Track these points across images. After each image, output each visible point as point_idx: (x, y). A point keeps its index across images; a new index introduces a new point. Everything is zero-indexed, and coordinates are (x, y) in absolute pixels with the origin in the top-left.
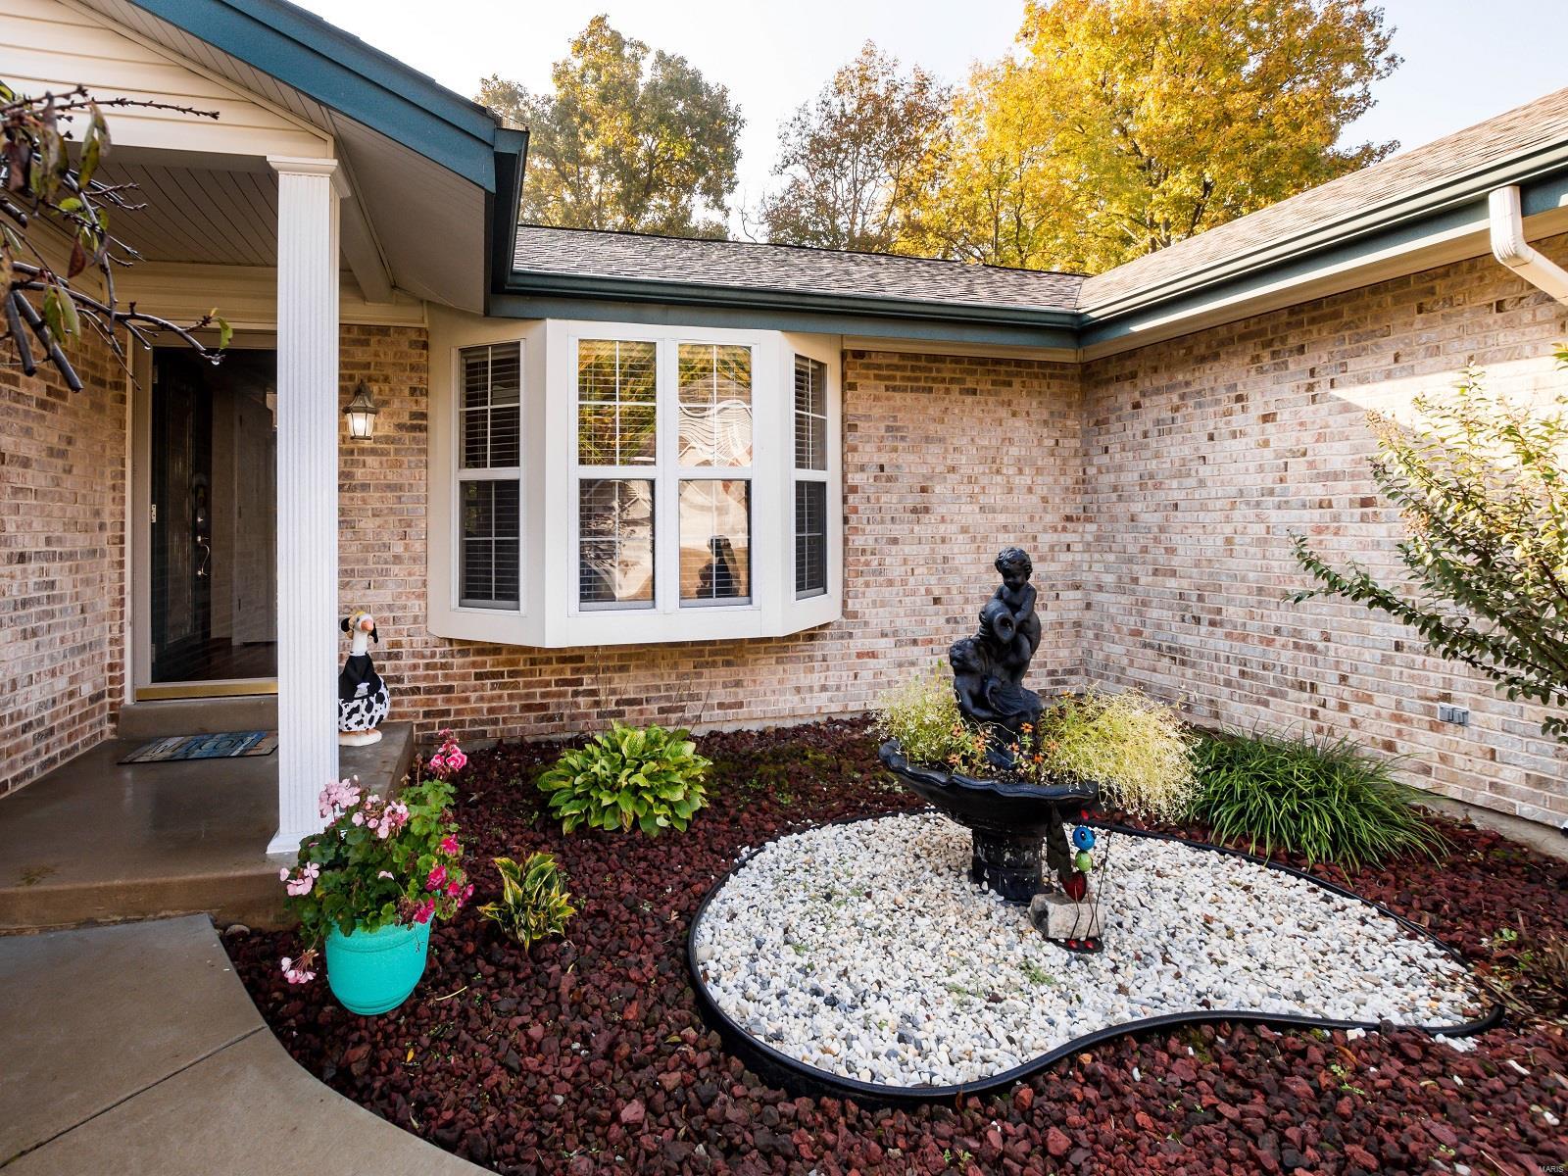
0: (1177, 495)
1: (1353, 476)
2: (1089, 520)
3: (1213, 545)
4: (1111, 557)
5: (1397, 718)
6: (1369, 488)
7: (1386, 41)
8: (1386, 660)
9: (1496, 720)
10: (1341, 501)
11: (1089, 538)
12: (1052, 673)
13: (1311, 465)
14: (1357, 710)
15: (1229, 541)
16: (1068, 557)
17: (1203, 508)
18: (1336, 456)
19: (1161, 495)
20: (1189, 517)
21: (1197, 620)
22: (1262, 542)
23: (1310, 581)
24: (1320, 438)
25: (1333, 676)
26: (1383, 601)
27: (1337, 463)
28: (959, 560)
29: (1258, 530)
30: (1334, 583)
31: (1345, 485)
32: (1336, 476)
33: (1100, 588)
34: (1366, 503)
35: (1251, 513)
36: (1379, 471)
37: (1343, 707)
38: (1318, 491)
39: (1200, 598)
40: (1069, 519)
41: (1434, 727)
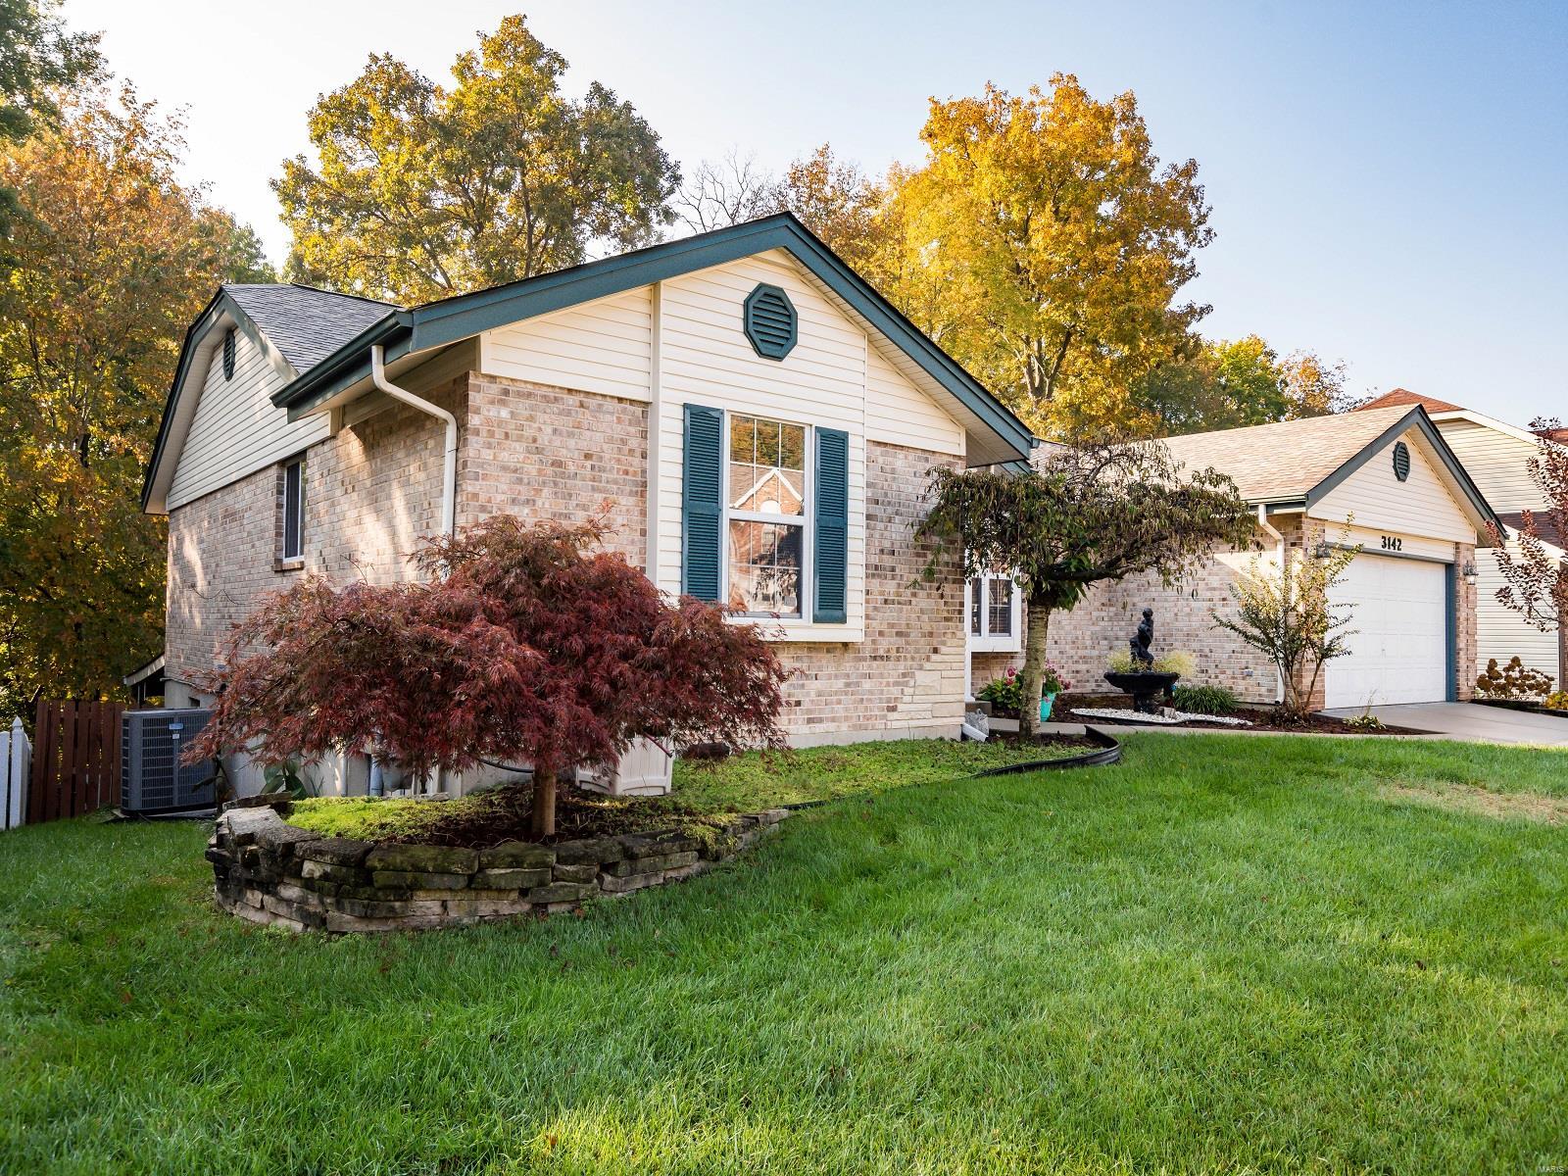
0: (1154, 595)
1: (1221, 589)
2: (1111, 605)
3: (1169, 616)
4: (1123, 623)
5: (1233, 678)
6: (1227, 594)
7: (1205, 216)
8: (1230, 657)
9: (1260, 672)
10: (1216, 598)
11: (1111, 614)
12: (1096, 681)
13: (1207, 584)
14: (1221, 677)
15: (1176, 615)
16: (1102, 623)
17: (1166, 600)
18: (1215, 582)
19: (1147, 595)
20: (1160, 604)
21: (1163, 649)
22: (1189, 615)
23: (1214, 622)
24: (1210, 574)
25: (1213, 665)
26: (1233, 627)
27: (1215, 584)
28: (1064, 623)
29: (1187, 610)
30: (1221, 623)
31: (1217, 593)
32: (1214, 589)
33: (1117, 639)
34: (1224, 599)
35: (1185, 603)
36: (1231, 588)
37: (1217, 677)
38: (1209, 594)
39: (1164, 640)
40: (1103, 604)
41: (1244, 679)
